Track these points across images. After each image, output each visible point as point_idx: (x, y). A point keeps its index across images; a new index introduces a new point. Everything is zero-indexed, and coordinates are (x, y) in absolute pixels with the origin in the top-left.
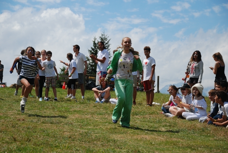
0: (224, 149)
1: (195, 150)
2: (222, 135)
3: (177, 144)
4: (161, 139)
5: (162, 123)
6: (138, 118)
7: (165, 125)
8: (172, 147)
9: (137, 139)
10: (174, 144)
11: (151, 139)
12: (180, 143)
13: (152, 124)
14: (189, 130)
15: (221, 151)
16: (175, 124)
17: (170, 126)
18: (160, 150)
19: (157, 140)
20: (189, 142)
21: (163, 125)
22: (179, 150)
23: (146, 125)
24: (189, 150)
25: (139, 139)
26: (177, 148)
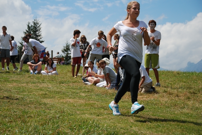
0: (128, 108)
1: (107, 110)
2: (126, 98)
3: (93, 105)
4: (81, 102)
5: (82, 89)
6: (64, 86)
7: (85, 91)
8: (90, 107)
9: (63, 102)
10: (91, 106)
11: (73, 102)
12: (95, 105)
13: (74, 91)
14: (103, 94)
15: (125, 110)
16: (92, 90)
17: (88, 92)
18: (81, 110)
19: (78, 103)
20: (102, 103)
21: (83, 91)
22: (95, 110)
23: (70, 91)
24: (103, 110)
25: (64, 102)
26: (94, 108)
